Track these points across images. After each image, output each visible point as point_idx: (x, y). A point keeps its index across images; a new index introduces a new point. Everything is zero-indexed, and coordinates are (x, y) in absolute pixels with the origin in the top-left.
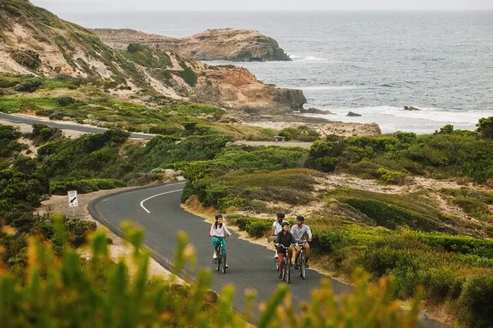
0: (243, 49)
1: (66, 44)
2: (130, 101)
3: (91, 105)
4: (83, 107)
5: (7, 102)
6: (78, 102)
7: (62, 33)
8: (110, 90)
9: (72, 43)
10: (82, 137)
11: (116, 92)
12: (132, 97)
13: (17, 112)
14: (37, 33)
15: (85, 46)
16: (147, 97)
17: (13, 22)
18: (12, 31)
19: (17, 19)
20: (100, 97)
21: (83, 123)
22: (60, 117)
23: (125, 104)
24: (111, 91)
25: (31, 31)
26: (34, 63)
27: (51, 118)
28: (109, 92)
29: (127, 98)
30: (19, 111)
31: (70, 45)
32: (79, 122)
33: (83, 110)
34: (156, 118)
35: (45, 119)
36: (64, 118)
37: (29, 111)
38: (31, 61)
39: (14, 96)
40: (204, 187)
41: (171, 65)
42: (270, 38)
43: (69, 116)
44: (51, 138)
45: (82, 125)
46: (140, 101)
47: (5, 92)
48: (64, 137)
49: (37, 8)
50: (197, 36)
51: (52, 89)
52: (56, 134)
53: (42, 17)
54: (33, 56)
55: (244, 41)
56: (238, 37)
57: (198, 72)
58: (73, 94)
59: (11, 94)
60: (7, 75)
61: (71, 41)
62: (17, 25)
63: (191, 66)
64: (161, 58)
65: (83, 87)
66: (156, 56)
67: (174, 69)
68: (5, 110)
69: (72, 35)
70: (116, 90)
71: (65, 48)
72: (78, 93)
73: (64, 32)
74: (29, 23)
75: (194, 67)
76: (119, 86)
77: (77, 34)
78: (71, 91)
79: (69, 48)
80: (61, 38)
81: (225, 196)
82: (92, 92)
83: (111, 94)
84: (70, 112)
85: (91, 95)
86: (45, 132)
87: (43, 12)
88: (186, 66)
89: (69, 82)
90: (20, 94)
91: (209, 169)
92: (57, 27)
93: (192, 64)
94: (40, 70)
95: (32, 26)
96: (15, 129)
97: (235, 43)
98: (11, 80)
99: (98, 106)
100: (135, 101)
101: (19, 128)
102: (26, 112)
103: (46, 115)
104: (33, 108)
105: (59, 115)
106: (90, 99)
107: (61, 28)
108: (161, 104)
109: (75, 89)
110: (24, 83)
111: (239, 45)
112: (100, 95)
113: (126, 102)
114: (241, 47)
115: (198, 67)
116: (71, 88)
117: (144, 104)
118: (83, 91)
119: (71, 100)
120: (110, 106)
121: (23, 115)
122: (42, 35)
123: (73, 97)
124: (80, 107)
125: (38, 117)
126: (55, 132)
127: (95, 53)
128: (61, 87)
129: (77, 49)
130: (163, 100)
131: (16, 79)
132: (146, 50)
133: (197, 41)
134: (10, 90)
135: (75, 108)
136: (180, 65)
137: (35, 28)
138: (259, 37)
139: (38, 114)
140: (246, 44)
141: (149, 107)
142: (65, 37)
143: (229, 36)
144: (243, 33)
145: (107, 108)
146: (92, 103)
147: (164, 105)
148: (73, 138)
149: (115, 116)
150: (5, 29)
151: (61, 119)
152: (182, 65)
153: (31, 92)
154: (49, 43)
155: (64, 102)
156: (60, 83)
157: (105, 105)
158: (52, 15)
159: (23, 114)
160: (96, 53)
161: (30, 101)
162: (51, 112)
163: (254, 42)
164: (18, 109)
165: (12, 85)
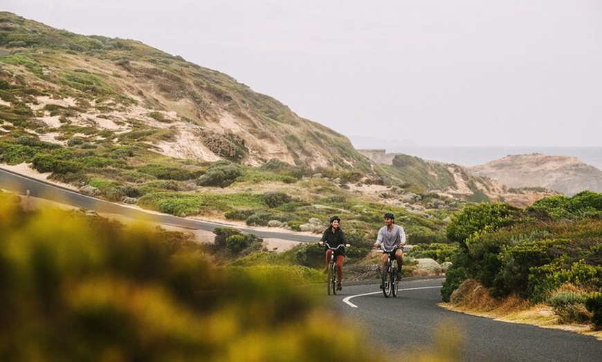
0: (556, 181)
1: (301, 147)
2: (381, 202)
3: (317, 206)
4: (304, 207)
5: (179, 199)
6: (296, 201)
7: (294, 130)
8: (349, 185)
9: (309, 145)
10: (295, 249)
11: (359, 189)
12: (385, 196)
13: (196, 214)
14: (255, 126)
15: (329, 151)
16: (409, 196)
17: (220, 109)
18: (216, 121)
19: (227, 105)
20: (332, 195)
21: (299, 230)
22: (263, 221)
23: (372, 206)
24: (352, 187)
25: (245, 123)
26: (238, 153)
27: (249, 223)
28: (349, 188)
29: (376, 196)
30: (199, 213)
31: (307, 149)
32: (293, 229)
33: (302, 212)
34: (422, 225)
35: (239, 225)
36: (270, 222)
37: (215, 212)
38: (233, 150)
39: (193, 192)
40: (495, 249)
41: (454, 185)
42: (593, 167)
43: (277, 219)
44: (244, 251)
45: (298, 233)
46: (396, 201)
47: (182, 187)
48: (266, 250)
49: (260, 95)
50: (493, 164)
51: (257, 182)
52: (253, 245)
53: (267, 109)
54: (236, 143)
55: (558, 170)
56: (549, 166)
57: (495, 197)
58: (289, 189)
59: (190, 189)
60: (188, 163)
61: (308, 143)
62: (225, 113)
63: (484, 188)
64: (439, 176)
65: (306, 180)
66: (433, 173)
67: (459, 192)
68: (177, 211)
69: (309, 134)
70: (359, 185)
71: (298, 153)
72: (299, 188)
73: (298, 129)
74: (244, 112)
75: (488, 189)
76: (364, 179)
77: (318, 134)
78: (287, 186)
79: (304, 152)
80: (293, 138)
81: (548, 263)
82: (320, 187)
83: (351, 190)
84: (281, 214)
85: (319, 191)
86: (235, 242)
87: (268, 102)
88: (476, 188)
89: (284, 173)
90: (204, 190)
91: (507, 218)
92: (287, 123)
93: (485, 185)
94: (246, 163)
95: (249, 116)
96: (186, 238)
97: (545, 174)
98: (193, 169)
99: (329, 207)
100: (390, 202)
101: (194, 236)
102: (211, 214)
103: (241, 219)
104: (221, 208)
105: (262, 217)
106: (316, 198)
107: (293, 123)
108: (431, 207)
109: (294, 182)
110: (212, 173)
111: (551, 177)
112: (333, 191)
113: (375, 202)
114: (554, 179)
115: (493, 190)
116: (287, 181)
117: (403, 205)
118: (307, 185)
119: (284, 198)
120: (348, 208)
121: (205, 220)
122: (261, 128)
123: (288, 194)
124: (299, 208)
125: (228, 222)
126: (251, 241)
127: (342, 161)
128: (271, 179)
129: (316, 154)
130: (434, 200)
131: (200, 168)
132: (420, 165)
133: (493, 170)
134: (190, 183)
135: (292, 209)
136: (468, 186)
137: (252, 118)
138: (577, 165)
139: (229, 217)
140: (559, 175)
141: (409, 210)
142: (299, 137)
143: (537, 164)
144: (556, 160)
145: (343, 210)
146: (319, 204)
147: (437, 208)
148: (280, 251)
149: (355, 221)
150: (207, 117)
151: (264, 224)
152: (471, 186)
153: (222, 187)
154: (273, 141)
155: (272, 201)
156: (270, 174)
157: (341, 207)
158: (281, 105)
159: (204, 218)
160: (345, 161)
161: (219, 198)
162: (250, 213)
163: (572, 173)
164: (198, 210)
165: (193, 176)
